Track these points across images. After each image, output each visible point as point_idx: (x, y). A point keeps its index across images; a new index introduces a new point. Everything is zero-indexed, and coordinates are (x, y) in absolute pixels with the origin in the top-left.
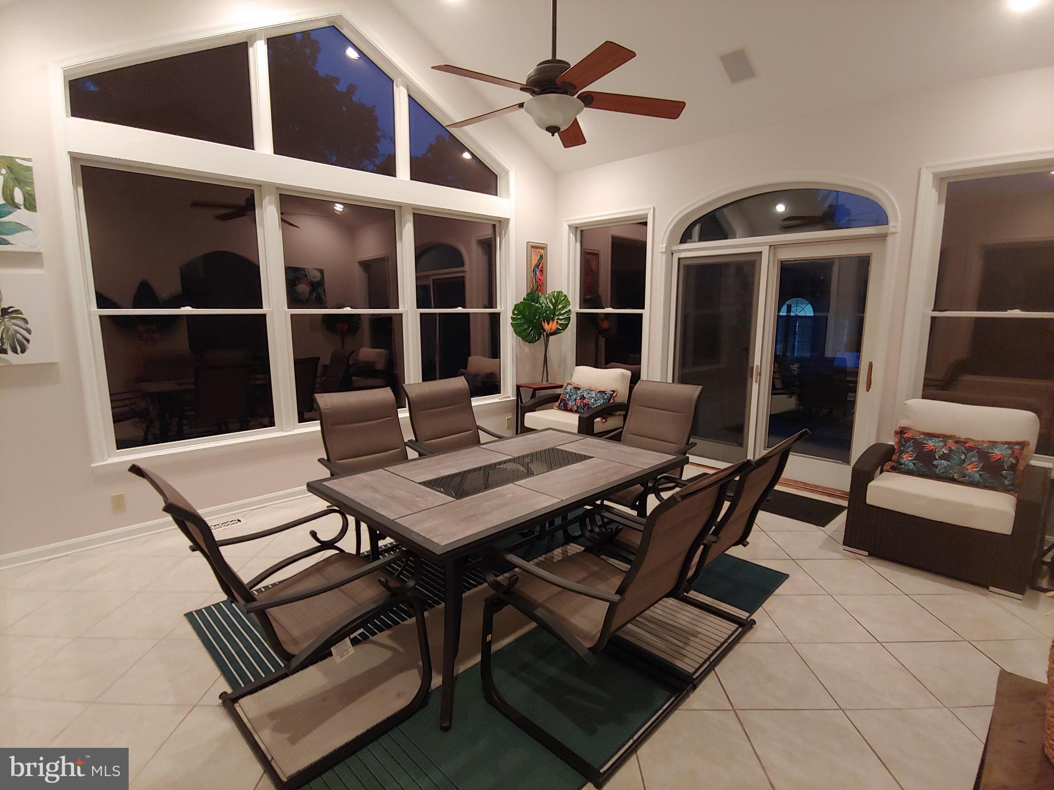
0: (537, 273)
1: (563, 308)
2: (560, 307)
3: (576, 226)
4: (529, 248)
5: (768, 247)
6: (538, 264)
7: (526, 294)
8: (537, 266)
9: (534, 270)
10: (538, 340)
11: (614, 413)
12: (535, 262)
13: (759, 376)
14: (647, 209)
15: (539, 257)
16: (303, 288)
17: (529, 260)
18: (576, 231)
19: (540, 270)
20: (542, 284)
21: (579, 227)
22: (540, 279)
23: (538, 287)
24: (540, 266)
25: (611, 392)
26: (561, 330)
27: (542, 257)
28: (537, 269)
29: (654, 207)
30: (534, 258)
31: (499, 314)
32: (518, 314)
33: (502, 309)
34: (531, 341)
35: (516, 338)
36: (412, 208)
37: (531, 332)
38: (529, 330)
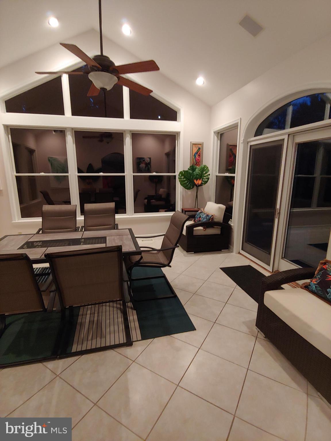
0: (196, 156)
1: (206, 173)
2: (204, 172)
3: (217, 132)
4: (192, 144)
5: (288, 135)
6: (197, 152)
7: (189, 166)
8: (197, 153)
9: (194, 155)
10: (192, 188)
11: (214, 226)
12: (194, 152)
13: (278, 215)
14: (238, 120)
15: (198, 149)
16: (143, 166)
17: (192, 150)
18: (218, 134)
19: (198, 155)
20: (200, 162)
21: (220, 132)
22: (198, 159)
23: (197, 163)
24: (199, 153)
25: (211, 216)
26: (204, 184)
27: (199, 148)
28: (196, 155)
29: (241, 118)
30: (195, 149)
31: (175, 176)
32: (181, 176)
33: (177, 174)
34: (189, 189)
35: (182, 187)
36: (130, 131)
37: (188, 184)
38: (188, 183)
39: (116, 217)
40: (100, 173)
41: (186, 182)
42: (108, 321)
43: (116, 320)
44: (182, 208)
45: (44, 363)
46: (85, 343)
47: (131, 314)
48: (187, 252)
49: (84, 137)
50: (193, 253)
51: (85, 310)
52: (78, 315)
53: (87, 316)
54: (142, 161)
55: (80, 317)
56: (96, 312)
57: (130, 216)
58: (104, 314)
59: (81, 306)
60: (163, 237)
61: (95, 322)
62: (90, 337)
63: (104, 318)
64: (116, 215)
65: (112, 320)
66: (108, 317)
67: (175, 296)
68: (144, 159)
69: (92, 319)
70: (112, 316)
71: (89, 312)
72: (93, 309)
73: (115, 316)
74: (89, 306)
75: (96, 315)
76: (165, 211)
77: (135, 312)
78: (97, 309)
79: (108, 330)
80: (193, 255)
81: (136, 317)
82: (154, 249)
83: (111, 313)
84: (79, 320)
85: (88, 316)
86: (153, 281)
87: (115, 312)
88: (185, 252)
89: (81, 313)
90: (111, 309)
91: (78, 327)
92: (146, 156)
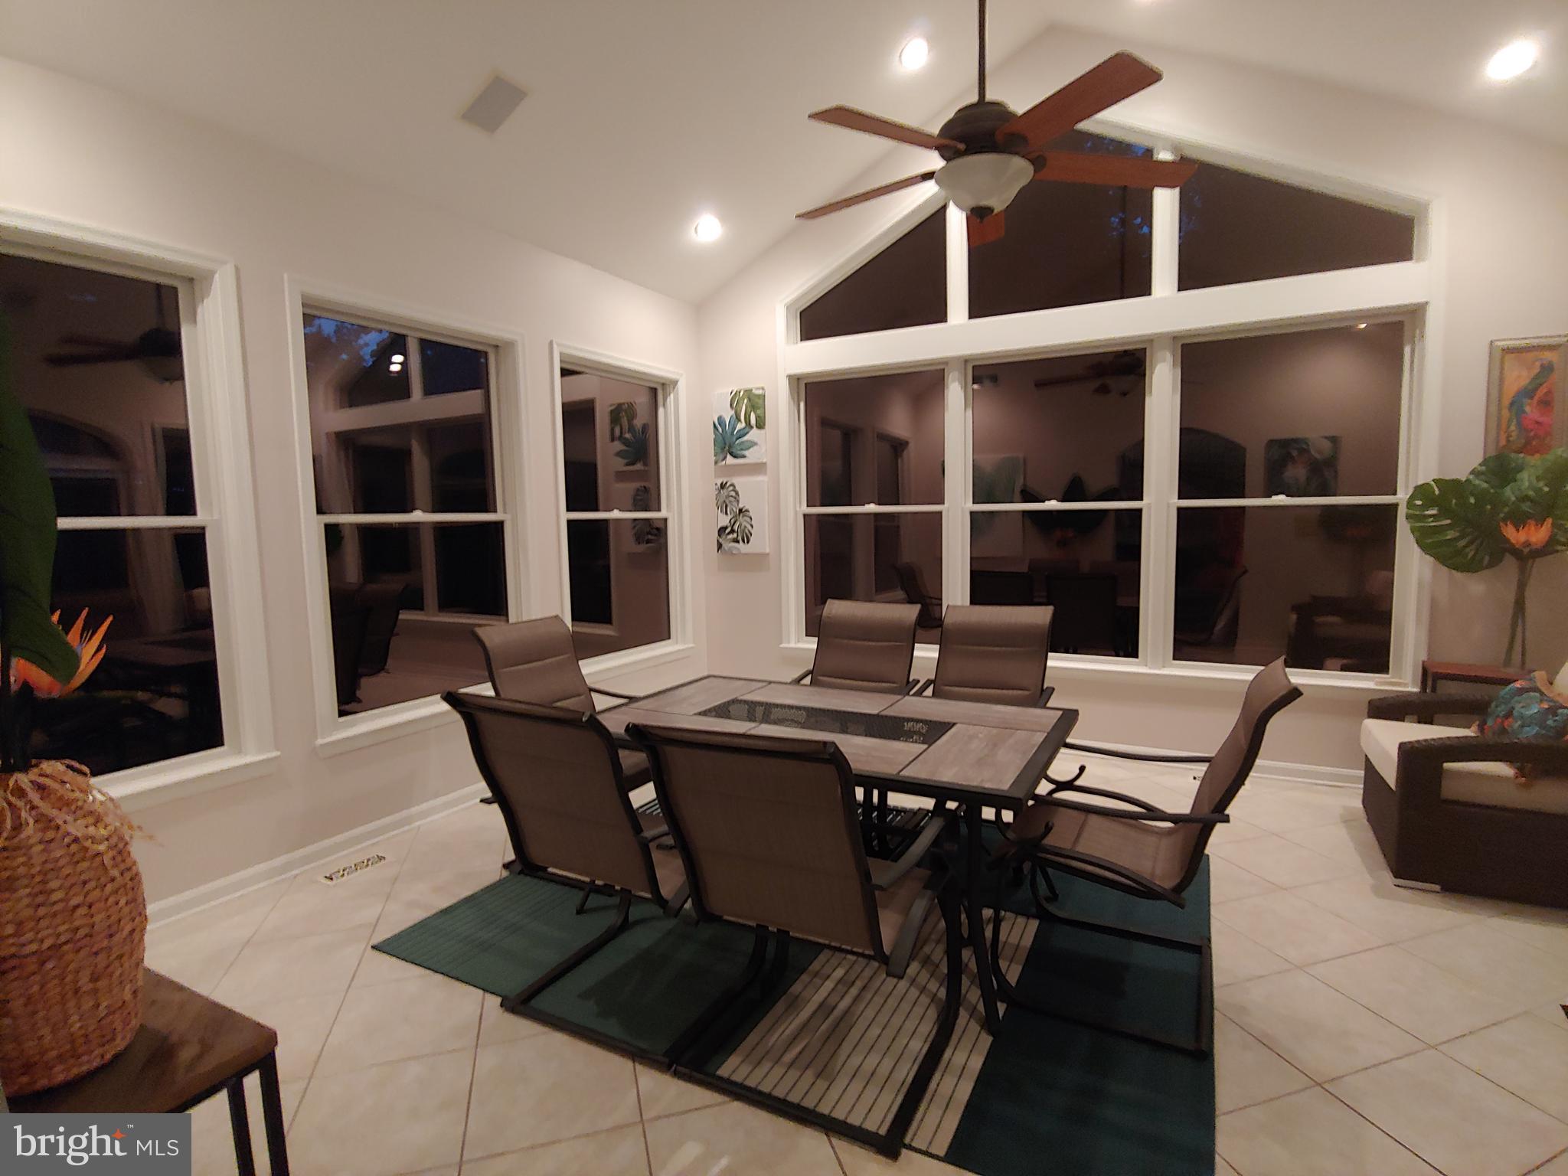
0: (1527, 409)
4: (1497, 354)
6: (1532, 387)
7: (1480, 460)
8: (1528, 392)
9: (1512, 404)
10: (1489, 567)
12: (1513, 388)
15: (1537, 370)
17: (1497, 380)
19: (1540, 403)
20: (1546, 434)
22: (1537, 423)
23: (1526, 443)
24: (1542, 391)
27: (1548, 369)
28: (1527, 400)
30: (1517, 372)
31: (1395, 506)
32: (1425, 507)
33: (1402, 496)
34: (1469, 567)
35: (1429, 559)
36: (1175, 337)
37: (1465, 547)
38: (1462, 543)
39: (1050, 663)
40: (1047, 503)
41: (1450, 535)
42: (875, 1031)
43: (902, 1040)
44: (1423, 656)
45: (639, 1067)
46: (766, 1066)
47: (967, 1043)
48: (1397, 874)
49: (1039, 385)
50: (1437, 888)
51: (834, 962)
52: (803, 971)
53: (827, 983)
54: (1295, 453)
55: (805, 978)
56: (859, 984)
57: (1150, 668)
58: (879, 1000)
59: (829, 947)
60: (1202, 768)
61: (837, 1013)
62: (789, 1057)
63: (870, 1013)
64: (1050, 654)
65: (889, 1033)
66: (882, 1019)
67: (1203, 1057)
68: (1304, 446)
69: (832, 1001)
70: (897, 1021)
71: (839, 973)
72: (858, 968)
73: (910, 1026)
74: (850, 957)
75: (854, 991)
76: (1344, 669)
77: (986, 1040)
78: (868, 973)
79: (855, 1061)
80: (1437, 898)
81: (977, 1063)
82: (1153, 813)
83: (905, 1006)
84: (796, 988)
85: (829, 985)
86: (1143, 955)
87: (919, 1010)
88: (1387, 877)
89: (816, 966)
90: (914, 992)
91: (780, 1006)
92: (1314, 434)
